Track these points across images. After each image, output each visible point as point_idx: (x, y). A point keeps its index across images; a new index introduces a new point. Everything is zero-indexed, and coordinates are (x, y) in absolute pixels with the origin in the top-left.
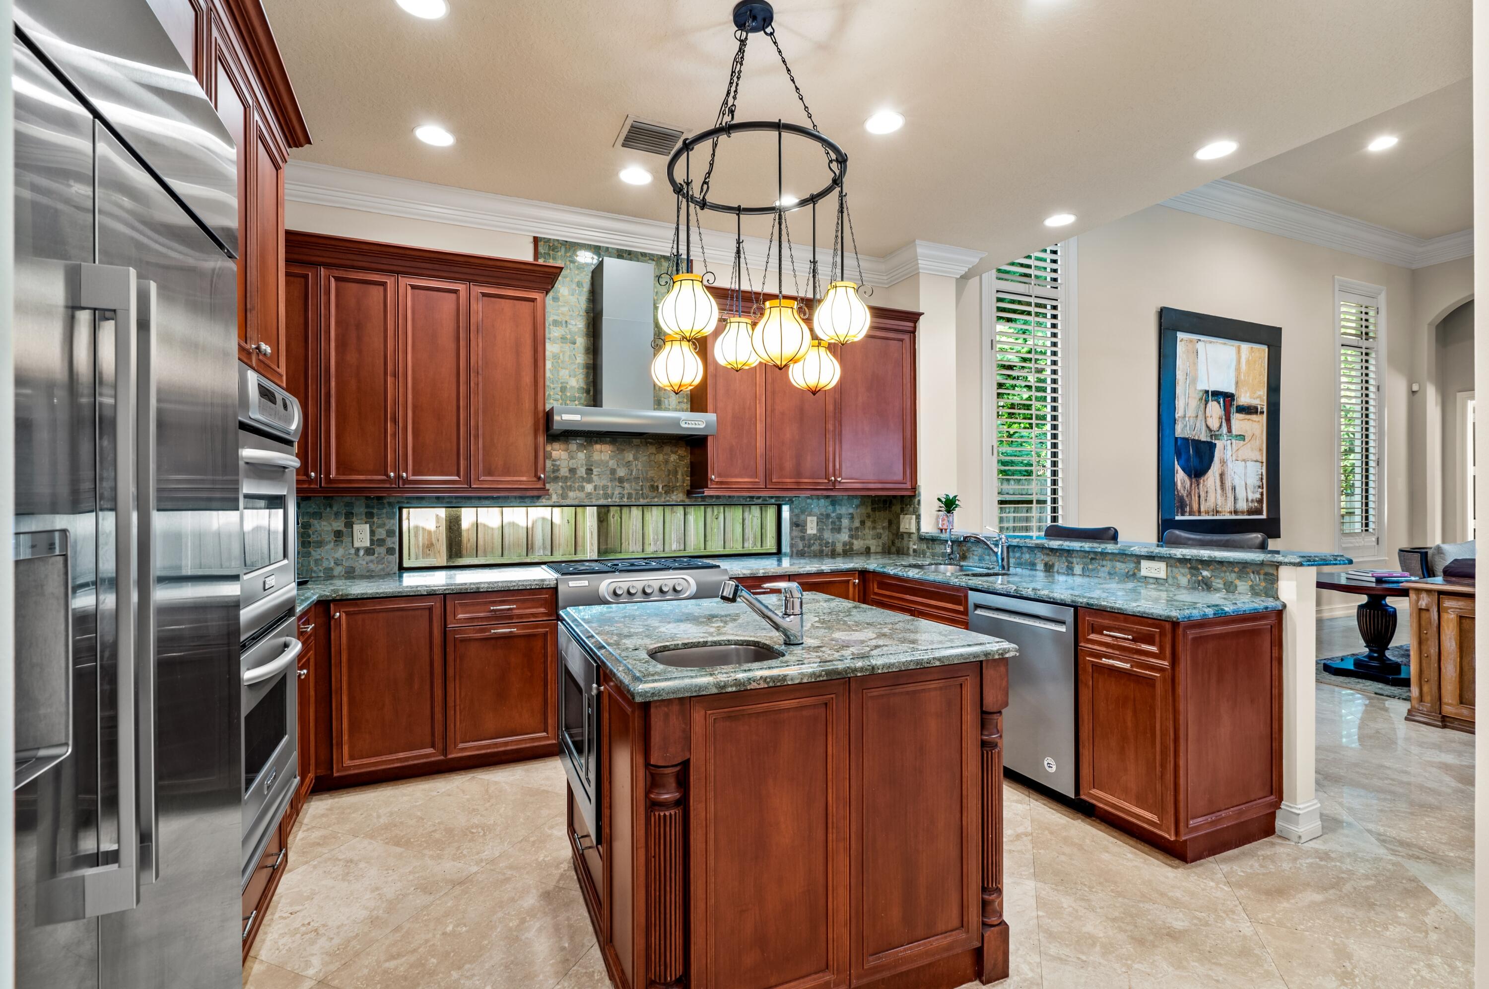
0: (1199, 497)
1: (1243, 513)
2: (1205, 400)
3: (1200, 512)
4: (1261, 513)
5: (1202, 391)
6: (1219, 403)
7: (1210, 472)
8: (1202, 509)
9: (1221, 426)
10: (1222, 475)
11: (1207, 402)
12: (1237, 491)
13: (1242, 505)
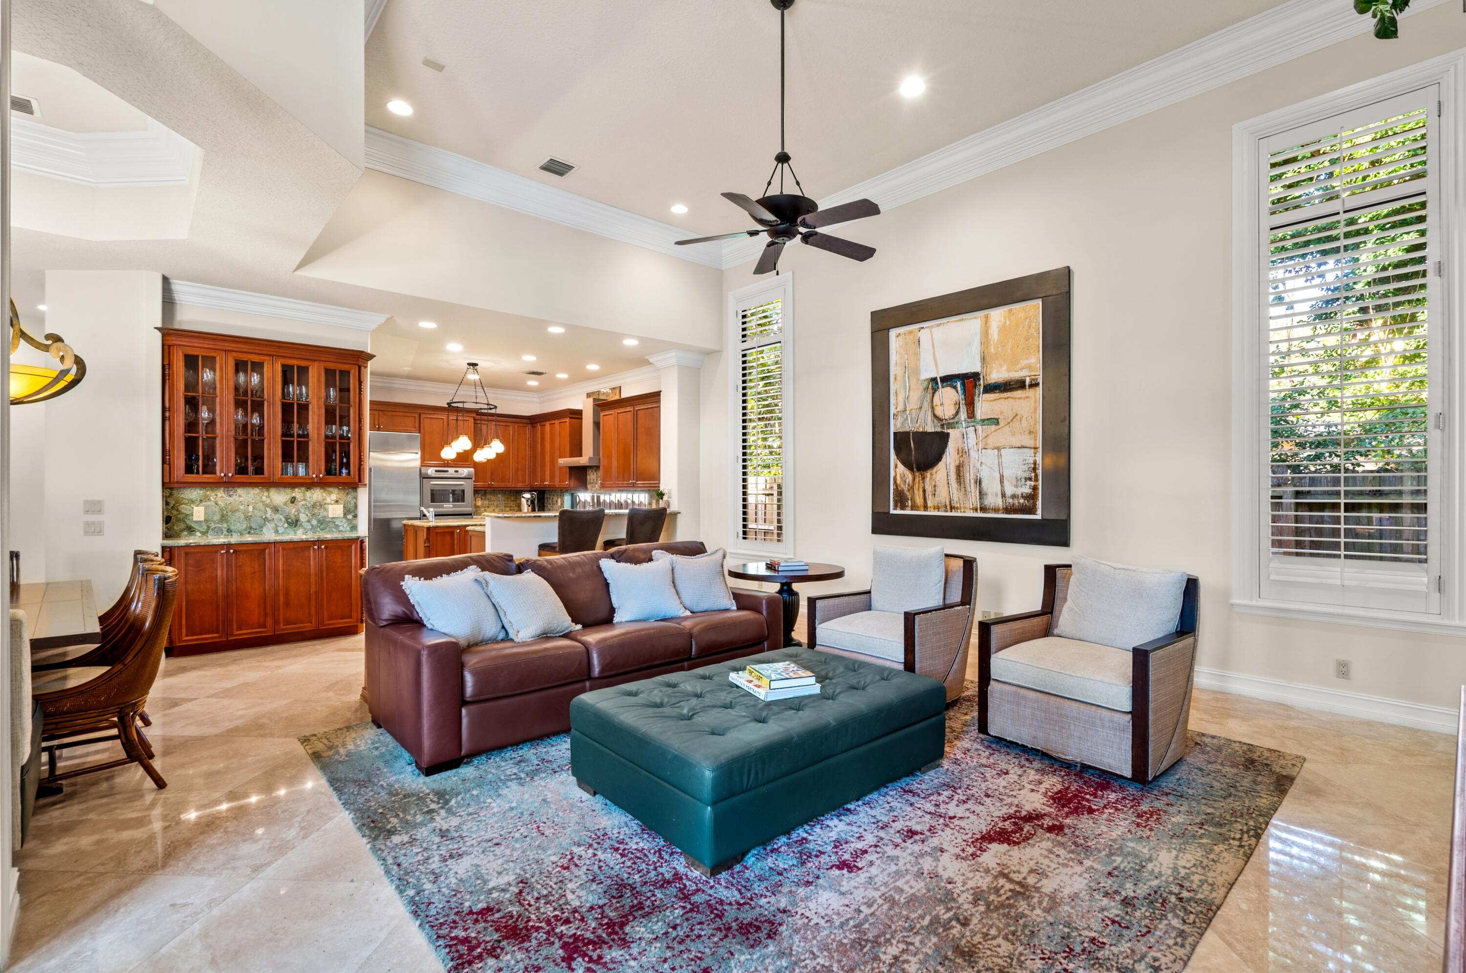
0: (924, 491)
1: (996, 510)
2: (933, 389)
3: (926, 507)
4: (1032, 510)
5: (927, 380)
6: (955, 388)
7: (941, 465)
8: (929, 504)
9: (957, 413)
10: (959, 469)
11: (935, 391)
12: (984, 485)
13: (994, 500)
